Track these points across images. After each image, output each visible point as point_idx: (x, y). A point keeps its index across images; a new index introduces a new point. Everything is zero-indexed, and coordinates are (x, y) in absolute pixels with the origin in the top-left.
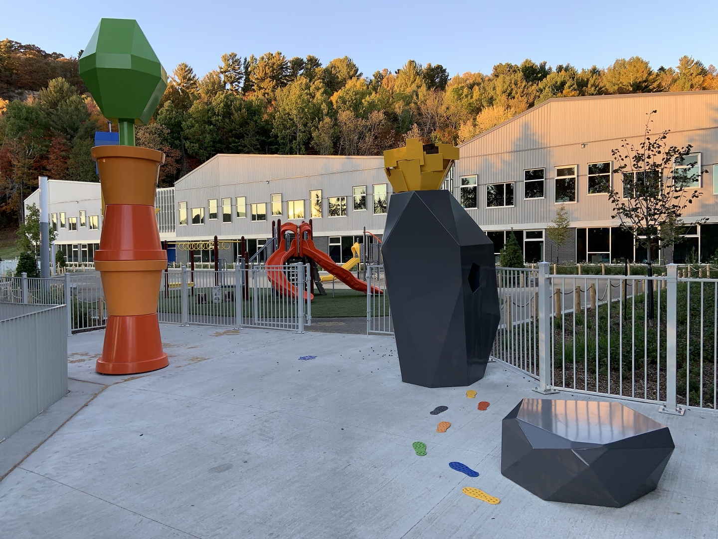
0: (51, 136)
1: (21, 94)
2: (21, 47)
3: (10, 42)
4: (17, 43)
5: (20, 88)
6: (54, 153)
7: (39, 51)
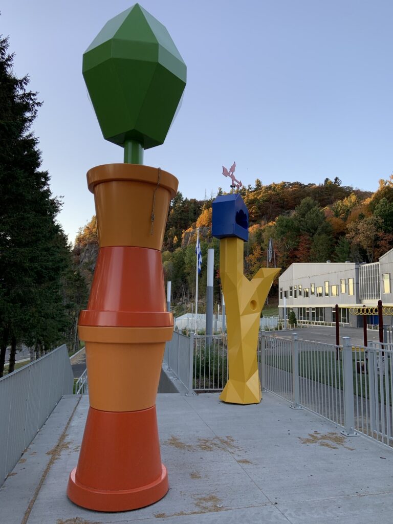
0: (300, 236)
1: (288, 213)
2: (290, 184)
3: (284, 183)
4: (288, 183)
5: (288, 209)
6: (302, 246)
7: (300, 185)
